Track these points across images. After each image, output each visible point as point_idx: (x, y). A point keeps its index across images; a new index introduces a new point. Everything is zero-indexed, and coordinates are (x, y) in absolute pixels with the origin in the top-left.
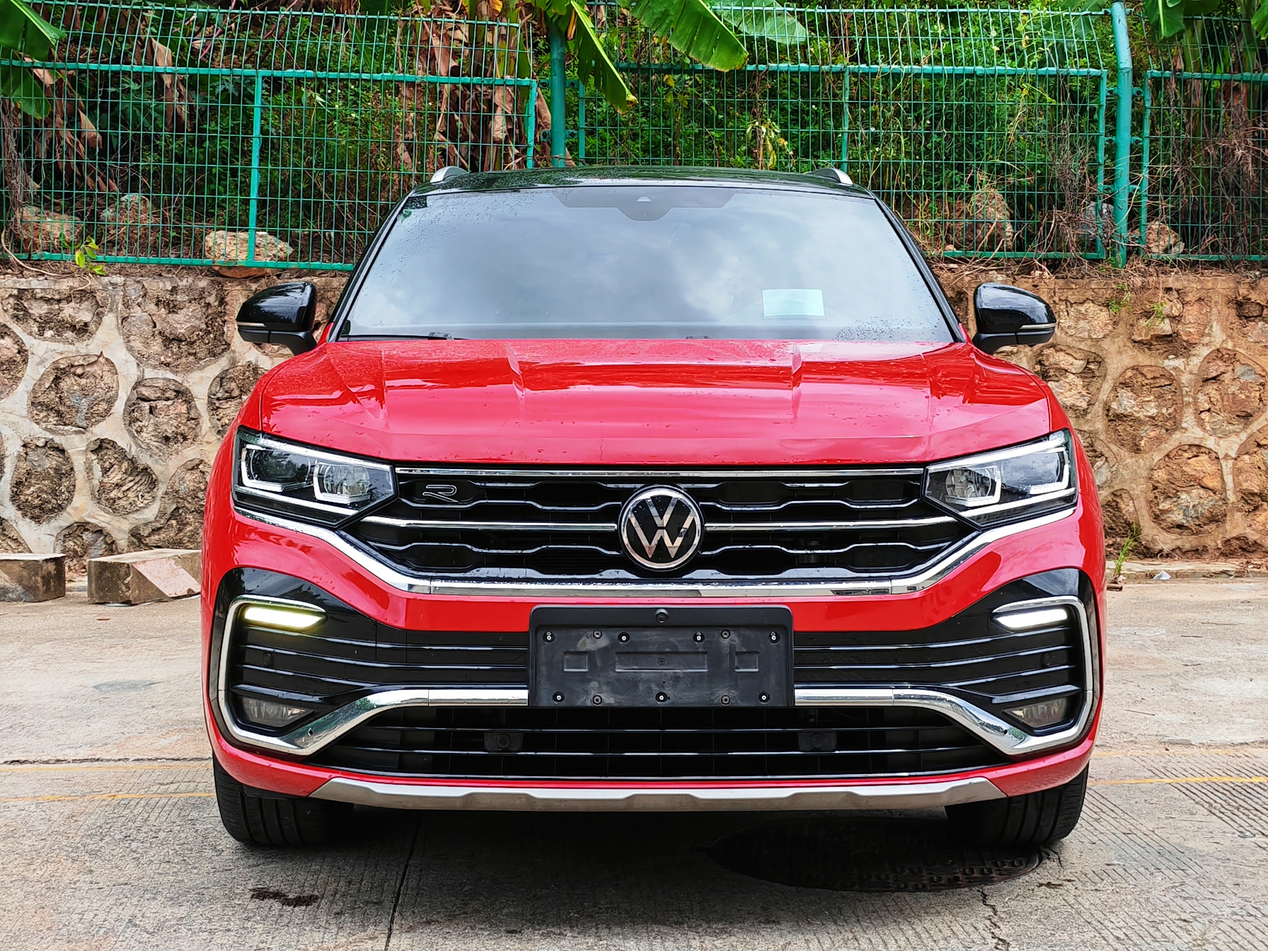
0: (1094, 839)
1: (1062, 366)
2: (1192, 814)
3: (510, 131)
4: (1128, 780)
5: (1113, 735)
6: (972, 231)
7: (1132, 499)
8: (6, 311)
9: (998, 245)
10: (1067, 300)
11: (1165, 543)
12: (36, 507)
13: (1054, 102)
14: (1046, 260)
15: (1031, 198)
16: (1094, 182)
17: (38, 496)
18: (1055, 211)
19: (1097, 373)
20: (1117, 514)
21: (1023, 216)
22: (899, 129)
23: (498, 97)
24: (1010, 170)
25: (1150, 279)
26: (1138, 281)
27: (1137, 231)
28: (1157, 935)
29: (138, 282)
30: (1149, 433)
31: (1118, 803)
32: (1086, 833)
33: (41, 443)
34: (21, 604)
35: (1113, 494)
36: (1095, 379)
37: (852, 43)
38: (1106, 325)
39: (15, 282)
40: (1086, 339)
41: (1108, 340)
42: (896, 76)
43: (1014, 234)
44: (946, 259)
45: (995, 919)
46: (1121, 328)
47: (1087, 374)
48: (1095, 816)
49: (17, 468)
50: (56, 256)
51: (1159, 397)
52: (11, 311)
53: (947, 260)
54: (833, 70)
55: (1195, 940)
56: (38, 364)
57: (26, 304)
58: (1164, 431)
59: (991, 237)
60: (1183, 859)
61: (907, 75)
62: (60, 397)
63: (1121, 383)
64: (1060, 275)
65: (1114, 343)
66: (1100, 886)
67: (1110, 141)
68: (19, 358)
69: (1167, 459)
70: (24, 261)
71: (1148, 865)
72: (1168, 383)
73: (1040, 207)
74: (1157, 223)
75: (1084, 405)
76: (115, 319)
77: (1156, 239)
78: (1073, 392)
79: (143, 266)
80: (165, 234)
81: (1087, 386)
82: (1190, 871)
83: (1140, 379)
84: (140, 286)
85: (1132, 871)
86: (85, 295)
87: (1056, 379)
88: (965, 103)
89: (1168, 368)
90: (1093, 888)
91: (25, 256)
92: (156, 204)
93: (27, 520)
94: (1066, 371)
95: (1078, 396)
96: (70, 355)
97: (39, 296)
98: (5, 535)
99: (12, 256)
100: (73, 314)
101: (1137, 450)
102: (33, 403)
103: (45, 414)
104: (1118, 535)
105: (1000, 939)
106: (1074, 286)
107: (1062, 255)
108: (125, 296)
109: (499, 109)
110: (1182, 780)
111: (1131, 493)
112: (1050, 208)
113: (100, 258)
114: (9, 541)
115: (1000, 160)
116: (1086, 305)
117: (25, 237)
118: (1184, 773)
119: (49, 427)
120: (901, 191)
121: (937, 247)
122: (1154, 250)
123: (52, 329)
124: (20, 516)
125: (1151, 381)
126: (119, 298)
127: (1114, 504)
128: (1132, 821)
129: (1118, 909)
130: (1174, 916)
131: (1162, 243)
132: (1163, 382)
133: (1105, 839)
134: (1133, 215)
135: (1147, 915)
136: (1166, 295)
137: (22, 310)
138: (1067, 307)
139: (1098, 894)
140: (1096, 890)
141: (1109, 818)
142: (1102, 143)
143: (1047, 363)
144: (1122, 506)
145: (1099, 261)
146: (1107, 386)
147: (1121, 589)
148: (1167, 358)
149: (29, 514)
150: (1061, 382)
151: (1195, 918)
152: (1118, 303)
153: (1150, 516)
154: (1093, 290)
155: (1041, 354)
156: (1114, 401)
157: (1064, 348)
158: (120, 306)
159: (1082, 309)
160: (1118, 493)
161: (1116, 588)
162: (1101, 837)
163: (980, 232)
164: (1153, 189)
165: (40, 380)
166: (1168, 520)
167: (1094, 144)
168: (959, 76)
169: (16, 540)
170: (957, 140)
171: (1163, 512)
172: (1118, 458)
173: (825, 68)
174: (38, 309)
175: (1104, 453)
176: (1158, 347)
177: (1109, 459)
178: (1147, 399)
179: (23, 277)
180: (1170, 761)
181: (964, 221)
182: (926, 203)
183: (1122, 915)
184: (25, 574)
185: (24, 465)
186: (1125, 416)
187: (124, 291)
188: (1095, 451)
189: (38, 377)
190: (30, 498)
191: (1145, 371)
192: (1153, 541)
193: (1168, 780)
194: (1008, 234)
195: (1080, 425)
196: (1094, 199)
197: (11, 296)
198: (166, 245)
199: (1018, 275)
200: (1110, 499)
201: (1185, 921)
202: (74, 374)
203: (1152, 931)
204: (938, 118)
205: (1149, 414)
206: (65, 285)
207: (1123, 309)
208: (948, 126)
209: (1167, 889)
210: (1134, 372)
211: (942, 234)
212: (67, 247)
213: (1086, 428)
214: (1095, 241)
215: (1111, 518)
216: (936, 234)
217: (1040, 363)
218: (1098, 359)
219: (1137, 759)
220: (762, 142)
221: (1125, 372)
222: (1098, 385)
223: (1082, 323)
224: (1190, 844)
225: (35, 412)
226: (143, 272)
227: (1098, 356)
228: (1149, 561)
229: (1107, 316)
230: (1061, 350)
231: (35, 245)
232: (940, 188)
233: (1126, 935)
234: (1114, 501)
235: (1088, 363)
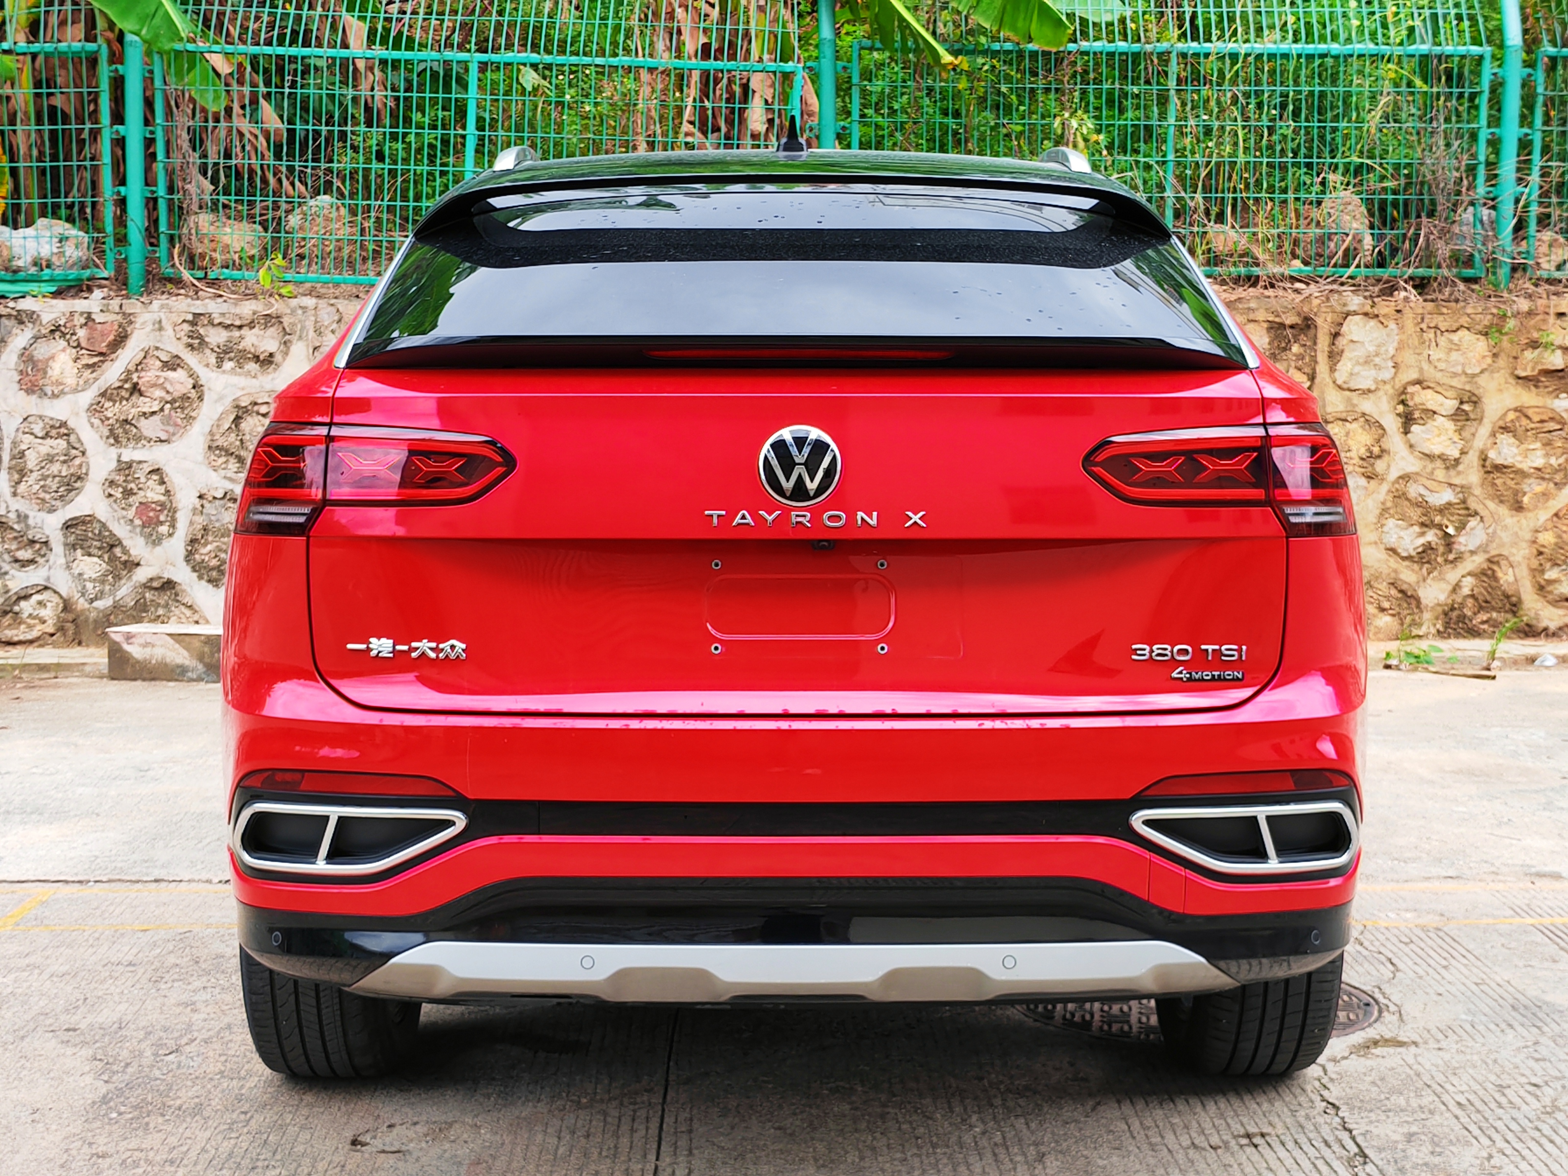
0: (1441, 990)
1: (1430, 407)
2: (1555, 961)
3: (771, 121)
4: (1485, 921)
5: (1472, 865)
6: (1323, 243)
7: (1512, 566)
8: (179, 339)
9: (1354, 259)
10: (1436, 327)
11: (1551, 620)
12: (213, 569)
13: (1425, 88)
14: (1411, 278)
15: (1395, 204)
16: (1471, 187)
17: (216, 556)
18: (1424, 220)
19: (1472, 416)
20: (1494, 584)
21: (1384, 224)
22: (1236, 120)
23: (756, 82)
24: (1370, 169)
25: (1540, 302)
26: (1524, 305)
27: (1524, 243)
28: (1503, 1100)
29: (332, 305)
30: (1533, 487)
31: (1471, 947)
32: (1432, 982)
33: (219, 495)
34: (202, 685)
35: (1490, 561)
36: (1469, 423)
37: (1180, 18)
38: (1484, 357)
39: (189, 306)
40: (1459, 375)
41: (1486, 375)
42: (1234, 57)
43: (1374, 248)
44: (1292, 277)
45: (1325, 1080)
46: (1502, 362)
47: (1460, 417)
48: (1444, 963)
49: (191, 523)
50: (236, 274)
51: (1548, 444)
52: (185, 340)
53: (1293, 279)
54: (1158, 50)
55: (1545, 1107)
56: (216, 402)
57: (202, 331)
58: (1552, 485)
59: (1347, 250)
60: (1541, 1015)
61: (1247, 55)
62: (241, 440)
63: (1501, 428)
64: (1429, 297)
65: (1493, 378)
66: (1443, 1044)
67: (1493, 134)
68: (193, 394)
69: (1555, 519)
70: (198, 279)
71: (1499, 1021)
72: (1559, 427)
73: (1407, 215)
74: (1549, 233)
75: (1456, 454)
76: (305, 348)
77: (1547, 252)
78: (1443, 438)
79: (337, 285)
80: (363, 247)
81: (1459, 431)
82: (1545, 1029)
83: (1524, 422)
84: (333, 309)
85: (1481, 1028)
86: (270, 320)
87: (1422, 422)
88: (1317, 89)
89: (1558, 410)
90: (1436, 1046)
91: (201, 274)
92: (353, 212)
93: (203, 583)
94: (1435, 413)
95: (1449, 442)
96: (253, 391)
97: (216, 321)
98: (178, 601)
99: (186, 275)
100: (256, 343)
101: (1518, 507)
102: (210, 447)
103: (223, 459)
104: (1494, 609)
105: (1328, 1103)
106: (1445, 310)
107: (1432, 272)
108: (316, 322)
109: (757, 95)
110: (1547, 921)
111: (1511, 559)
112: (1419, 216)
113: (288, 276)
114: (183, 608)
115: (1359, 157)
116: (1459, 332)
117: (200, 251)
118: (1550, 912)
119: (228, 475)
120: (1239, 195)
121: (1281, 262)
122: (1545, 265)
123: (230, 359)
124: (196, 579)
125: (1538, 425)
126: (310, 324)
127: (1489, 572)
128: (1485, 969)
129: (1462, 1070)
130: (1523, 1080)
131: (1553, 257)
132: (1553, 426)
133: (1453, 989)
134: (1520, 227)
135: (1493, 1078)
136: (1559, 322)
137: (197, 338)
138: (1436, 336)
139: (1441, 1053)
140: (1440, 1049)
141: (1459, 966)
142: (1484, 135)
143: (1411, 403)
144: (1500, 574)
145: (1475, 280)
146: (1484, 431)
147: (1494, 678)
148: (1557, 397)
149: (206, 577)
150: (1428, 426)
151: (1546, 1083)
152: (1500, 331)
153: (1533, 586)
154: (1469, 315)
155: (1404, 392)
156: (1492, 448)
157: (1432, 385)
158: (311, 333)
159: (1455, 337)
160: (1496, 559)
161: (1488, 677)
162: (1449, 987)
163: (1332, 245)
164: (1545, 194)
165: (219, 420)
166: (1556, 592)
167: (1474, 136)
168: (1310, 57)
169: (190, 607)
170: (1307, 133)
171: (1550, 582)
172: (1496, 517)
173: (1149, 48)
174: (216, 337)
175: (1479, 511)
176: (1547, 384)
177: (1485, 519)
178: (1532, 447)
179: (198, 299)
180: (1534, 897)
181: (1313, 232)
182: (1269, 208)
183: (1465, 1077)
184: (206, 649)
185: (200, 520)
186: (1505, 467)
187: (316, 315)
188: (1467, 509)
189: (217, 416)
190: (207, 559)
191: (1530, 412)
192: (1537, 617)
193: (1530, 921)
194: (1366, 247)
195: (1450, 477)
196: (1472, 203)
197: (184, 321)
198: (364, 259)
199: (1378, 296)
200: (1485, 566)
201: (1535, 1085)
202: (258, 413)
203: (1497, 1096)
204: (1283, 106)
205: (1535, 465)
206: (248, 308)
207: (1505, 338)
208: (1296, 114)
209: (1518, 1049)
210: (1518, 414)
211: (1287, 247)
212: (250, 262)
213: (1456, 481)
214: (1472, 255)
215: (1485, 589)
216: (1280, 247)
217: (1403, 402)
218: (1474, 399)
219: (1497, 895)
220: (1071, 139)
221: (1505, 414)
222: (1473, 430)
223: (1455, 356)
224: (1549, 998)
225: (213, 457)
226: (337, 292)
227: (1474, 394)
228: (1530, 642)
229: (1486, 347)
230: (1429, 387)
231: (213, 261)
232: (1284, 191)
233: (1469, 1100)
234: (1490, 569)
235: (1462, 403)
